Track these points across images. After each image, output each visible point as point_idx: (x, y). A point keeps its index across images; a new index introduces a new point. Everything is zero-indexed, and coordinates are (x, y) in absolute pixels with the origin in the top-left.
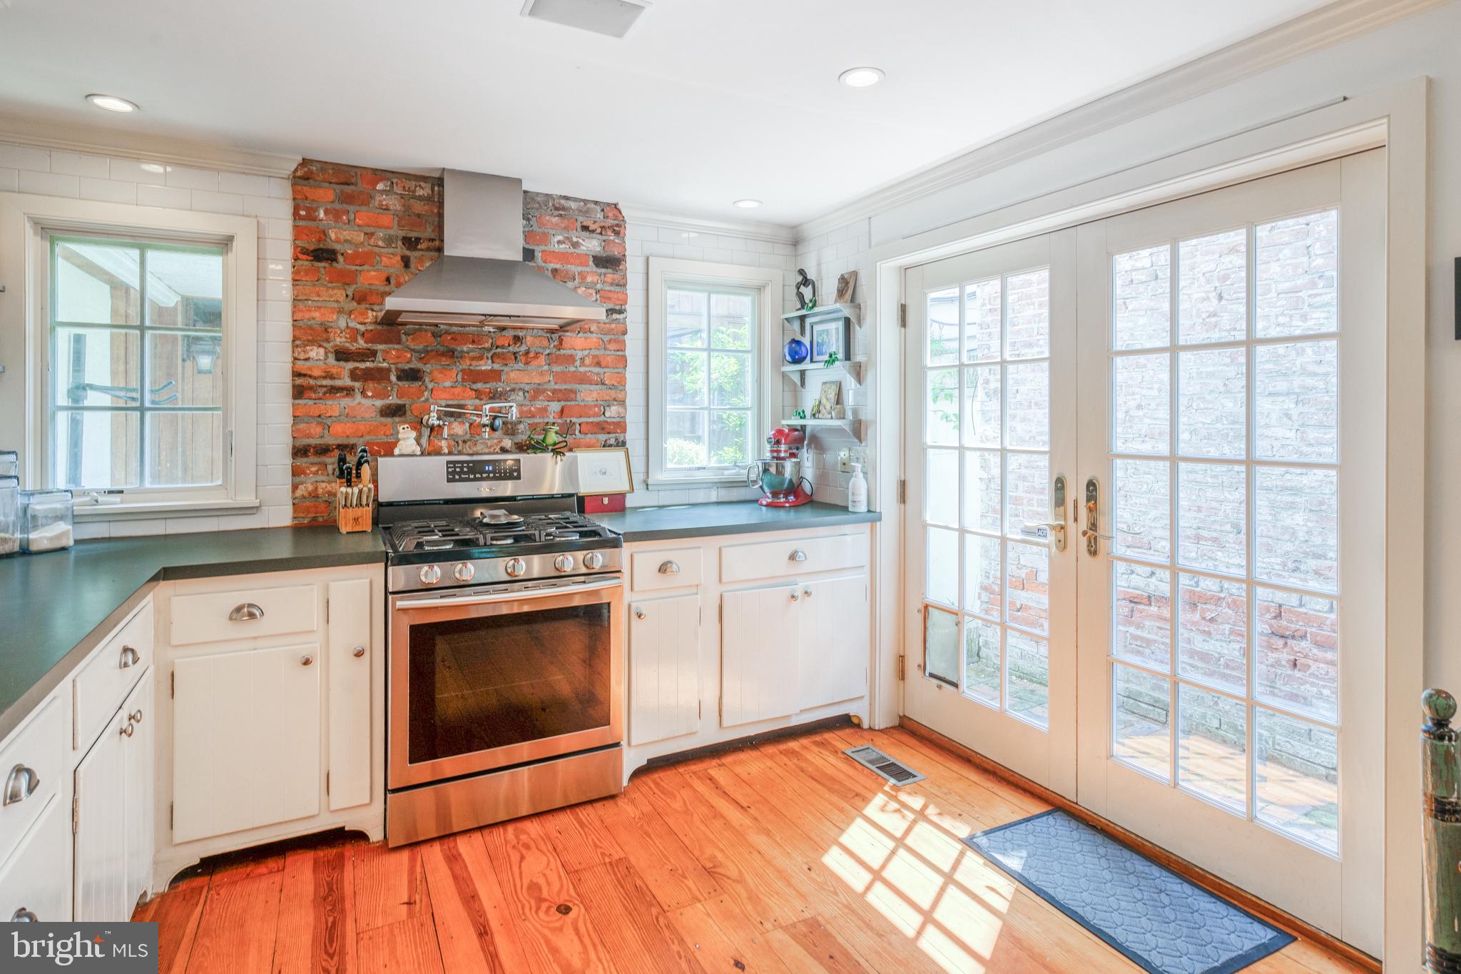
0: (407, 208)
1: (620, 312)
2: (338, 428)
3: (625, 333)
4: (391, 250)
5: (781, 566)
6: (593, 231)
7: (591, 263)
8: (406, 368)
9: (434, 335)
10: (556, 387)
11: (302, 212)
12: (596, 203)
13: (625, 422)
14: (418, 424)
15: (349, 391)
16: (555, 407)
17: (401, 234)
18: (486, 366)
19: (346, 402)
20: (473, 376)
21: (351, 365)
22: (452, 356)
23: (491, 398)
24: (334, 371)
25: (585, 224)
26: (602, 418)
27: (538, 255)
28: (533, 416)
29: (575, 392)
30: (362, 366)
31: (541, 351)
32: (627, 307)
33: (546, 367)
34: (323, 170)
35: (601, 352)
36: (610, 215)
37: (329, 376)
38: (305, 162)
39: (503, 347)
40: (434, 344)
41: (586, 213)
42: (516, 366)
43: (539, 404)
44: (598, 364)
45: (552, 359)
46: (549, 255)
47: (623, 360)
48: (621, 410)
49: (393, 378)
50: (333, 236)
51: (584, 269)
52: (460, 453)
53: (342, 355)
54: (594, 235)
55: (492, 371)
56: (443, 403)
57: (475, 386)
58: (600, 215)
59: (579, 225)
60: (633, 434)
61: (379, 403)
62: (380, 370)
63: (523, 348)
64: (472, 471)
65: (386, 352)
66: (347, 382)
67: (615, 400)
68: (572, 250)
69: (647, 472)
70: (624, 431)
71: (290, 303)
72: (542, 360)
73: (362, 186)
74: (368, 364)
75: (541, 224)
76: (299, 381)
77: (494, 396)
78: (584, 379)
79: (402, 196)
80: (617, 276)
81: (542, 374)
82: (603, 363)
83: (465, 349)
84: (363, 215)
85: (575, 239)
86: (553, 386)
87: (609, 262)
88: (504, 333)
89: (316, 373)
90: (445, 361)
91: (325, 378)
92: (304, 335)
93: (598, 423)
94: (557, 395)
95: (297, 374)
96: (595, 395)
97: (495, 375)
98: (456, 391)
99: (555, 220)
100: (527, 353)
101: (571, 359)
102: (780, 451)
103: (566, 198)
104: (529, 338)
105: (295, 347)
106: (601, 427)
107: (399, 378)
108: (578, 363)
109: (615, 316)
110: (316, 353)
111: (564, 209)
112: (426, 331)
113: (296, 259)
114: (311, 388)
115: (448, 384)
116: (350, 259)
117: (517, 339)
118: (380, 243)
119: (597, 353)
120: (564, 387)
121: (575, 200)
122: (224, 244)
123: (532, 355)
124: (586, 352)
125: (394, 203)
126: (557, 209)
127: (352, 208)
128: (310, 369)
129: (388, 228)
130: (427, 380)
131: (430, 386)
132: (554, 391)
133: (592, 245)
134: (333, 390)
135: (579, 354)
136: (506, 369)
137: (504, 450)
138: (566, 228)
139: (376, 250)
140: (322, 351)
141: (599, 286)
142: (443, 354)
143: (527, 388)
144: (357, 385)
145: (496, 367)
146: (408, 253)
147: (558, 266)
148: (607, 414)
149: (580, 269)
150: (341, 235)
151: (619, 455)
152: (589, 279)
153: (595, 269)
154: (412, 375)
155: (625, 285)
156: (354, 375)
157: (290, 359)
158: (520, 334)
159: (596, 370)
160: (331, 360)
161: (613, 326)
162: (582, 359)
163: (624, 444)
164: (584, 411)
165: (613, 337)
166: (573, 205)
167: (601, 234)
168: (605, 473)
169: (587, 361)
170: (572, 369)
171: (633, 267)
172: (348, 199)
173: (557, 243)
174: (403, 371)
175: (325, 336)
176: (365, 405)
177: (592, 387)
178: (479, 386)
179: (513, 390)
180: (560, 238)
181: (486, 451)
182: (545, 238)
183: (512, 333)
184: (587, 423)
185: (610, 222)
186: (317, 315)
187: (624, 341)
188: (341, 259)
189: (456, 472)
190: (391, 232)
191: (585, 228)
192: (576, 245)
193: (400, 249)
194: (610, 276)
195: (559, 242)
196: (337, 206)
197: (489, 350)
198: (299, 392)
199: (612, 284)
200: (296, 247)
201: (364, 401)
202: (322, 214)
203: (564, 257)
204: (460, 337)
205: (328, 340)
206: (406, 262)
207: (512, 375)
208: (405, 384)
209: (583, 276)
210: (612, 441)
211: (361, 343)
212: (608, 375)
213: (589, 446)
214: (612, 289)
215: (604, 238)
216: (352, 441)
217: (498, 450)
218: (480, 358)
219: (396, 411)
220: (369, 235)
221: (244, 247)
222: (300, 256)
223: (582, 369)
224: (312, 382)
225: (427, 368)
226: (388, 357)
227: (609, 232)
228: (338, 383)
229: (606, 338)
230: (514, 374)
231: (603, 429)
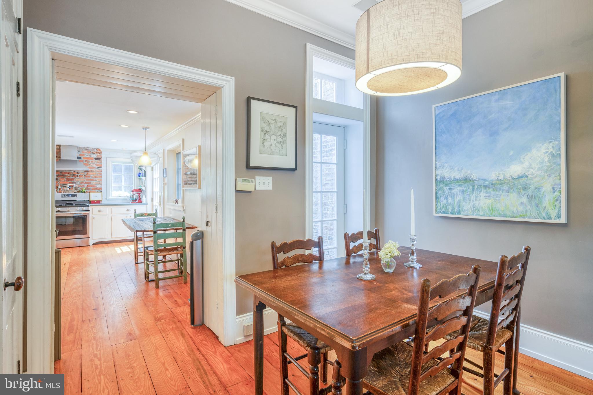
1: (101, 168)
5: (125, 212)
6: (94, 153)
7: (94, 159)
9: (60, 172)
10: (87, 181)
12: (95, 148)
14: (57, 188)
16: (86, 185)
18: (71, 178)
20: (68, 179)
22: (64, 176)
26: (96, 187)
27: (82, 158)
28: (81, 186)
29: (90, 182)
32: (102, 167)
35: (96, 175)
36: (98, 150)
39: (75, 174)
40: (60, 174)
41: (93, 150)
43: (83, 184)
44: (96, 177)
45: (85, 176)
46: (84, 158)
47: (101, 177)
48: (101, 186)
51: (92, 160)
56: (62, 184)
57: (69, 181)
58: (96, 151)
59: (91, 152)
60: (104, 190)
63: (79, 175)
64: (67, 195)
67: (99, 183)
68: (90, 157)
69: (107, 197)
70: (101, 189)
72: (83, 176)
75: (83, 153)
77: (73, 183)
78: (92, 180)
80: (100, 161)
81: (83, 179)
83: (67, 175)
85: (90, 155)
86: (85, 181)
87: (98, 159)
88: (75, 172)
90: (62, 177)
93: (95, 188)
94: (86, 183)
96: (95, 183)
97: (73, 179)
98: (65, 182)
99: (86, 152)
100: (80, 175)
101: (89, 176)
103: (89, 148)
104: (80, 173)
106: (96, 189)
109: (99, 169)
111: (88, 150)
115: (63, 181)
117: (78, 173)
120: (88, 181)
121: (90, 148)
124: (93, 175)
126: (86, 150)
131: (59, 181)
132: (86, 182)
133: (94, 156)
135: (91, 176)
136: (75, 178)
137: (75, 192)
138: (88, 153)
141: (96, 163)
142: (62, 176)
143: (80, 181)
145: (73, 178)
147: (86, 160)
148: (98, 186)
149: (91, 160)
151: (100, 193)
152: (94, 162)
153: (95, 160)
155: (102, 163)
158: (78, 172)
159: (95, 178)
162: (92, 176)
163: (101, 192)
164: (92, 186)
165: (99, 172)
166: (90, 149)
168: (96, 197)
169: (93, 177)
170: (90, 178)
171: (103, 160)
173: (86, 156)
177: (94, 181)
178: (70, 181)
179: (77, 182)
180: (87, 155)
181: (72, 192)
182: (83, 155)
183: (77, 172)
184: (93, 188)
185: (98, 152)
187: (101, 173)
189: (63, 196)
191: (93, 153)
194: (98, 161)
195: (87, 156)
197: (72, 175)
199: (99, 163)
203: (88, 158)
204: (66, 173)
209: (92, 162)
210: (99, 191)
212: (97, 179)
213: (94, 192)
214: (99, 164)
215: (97, 155)
218: (70, 176)
223: (92, 178)
225: (59, 178)
229: (97, 173)
230: (77, 179)
231: (97, 189)
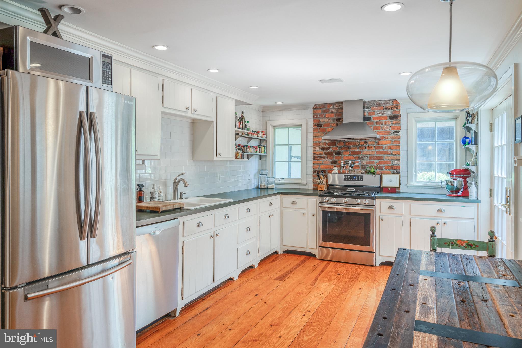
0: (337, 111)
1: (398, 132)
2: (322, 166)
3: (400, 138)
4: (333, 122)
5: (435, 213)
7: (388, 118)
8: (337, 151)
9: (344, 143)
10: (377, 155)
11: (315, 116)
12: (390, 100)
13: (400, 166)
14: (339, 166)
15: (324, 158)
16: (377, 161)
17: (336, 118)
18: (357, 150)
19: (324, 160)
20: (353, 153)
21: (325, 151)
22: (348, 148)
23: (358, 159)
24: (321, 153)
25: (386, 107)
26: (392, 165)
27: (372, 118)
28: (370, 164)
29: (383, 157)
30: (327, 151)
31: (372, 145)
32: (401, 131)
33: (374, 150)
34: (319, 106)
35: (392, 145)
36: (395, 103)
37: (320, 154)
38: (316, 105)
39: (362, 145)
40: (344, 145)
41: (386, 103)
42: (365, 150)
43: (372, 160)
44: (390, 148)
45: (376, 148)
46: (374, 118)
47: (399, 147)
48: (398, 162)
49: (334, 154)
50: (321, 121)
51: (386, 120)
52: (350, 173)
53: (323, 149)
54: (389, 110)
55: (359, 152)
56: (346, 160)
58: (391, 104)
59: (384, 108)
60: (403, 170)
61: (331, 160)
62: (331, 152)
63: (367, 145)
64: (350, 178)
65: (332, 148)
66: (324, 155)
67: (396, 159)
68: (382, 115)
69: (408, 182)
70: (399, 169)
71: (313, 138)
72: (373, 148)
73: (327, 108)
74: (328, 151)
75: (373, 110)
76: (314, 155)
77: (359, 158)
78: (386, 153)
79: (336, 109)
80: (397, 121)
81: (373, 152)
82: (392, 148)
83: (352, 146)
84: (327, 115)
85: (383, 112)
86: (376, 155)
87: (395, 117)
88: (362, 141)
89: (318, 153)
90: (346, 149)
91: (319, 154)
92: (316, 145)
93: (390, 166)
94: (378, 158)
95: (314, 154)
96: (389, 158)
97: (360, 153)
98: (349, 157)
99: (376, 108)
100: (369, 146)
101: (382, 147)
102: (453, 177)
103: (381, 101)
104: (369, 142)
105: (313, 147)
106: (392, 167)
107: (335, 154)
108: (384, 148)
109: (396, 134)
110: (317, 149)
111: (379, 104)
112: (342, 142)
113: (314, 127)
114: (316, 157)
115: (347, 155)
116: (325, 126)
117: (366, 143)
118: (331, 121)
119: (390, 145)
120: (379, 155)
121: (383, 101)
122: (301, 126)
123: (370, 147)
124: (386, 145)
125: (334, 111)
126: (377, 104)
127: (325, 114)
128: (316, 152)
129: (333, 117)
130: (342, 154)
131: (343, 156)
132: (376, 157)
133: (389, 113)
134: (321, 157)
135: (384, 146)
136: (362, 151)
137: (362, 173)
138: (380, 109)
139: (330, 123)
140: (319, 148)
141: (391, 125)
142: (346, 148)
143: (368, 156)
144: (326, 156)
145: (360, 150)
146: (337, 122)
147: (378, 121)
148: (393, 163)
149: (385, 121)
150: (323, 120)
151: (397, 176)
152: (388, 123)
153: (389, 120)
154: (338, 153)
155: (400, 124)
156: (325, 154)
157: (313, 150)
158: (366, 141)
159: (390, 150)
160: (321, 150)
161: (395, 137)
162: (385, 147)
163: (399, 173)
164: (386, 162)
165: (395, 140)
166: (382, 102)
167: (391, 109)
168: (391, 181)
169: (387, 148)
170: (382, 150)
171: (403, 119)
172: (324, 112)
173: (377, 114)
174: (336, 152)
175: (319, 144)
176: (328, 161)
177: (389, 155)
178: (355, 156)
179: (364, 157)
180: (378, 112)
181: (357, 173)
182: (374, 113)
183: (364, 141)
184: (387, 166)
185: (395, 105)
186: (318, 140)
187: (399, 142)
188: (323, 126)
189: (346, 178)
190: (334, 118)
191: (386, 108)
192: (383, 114)
193: (336, 122)
194: (394, 121)
195: (378, 114)
196: (322, 114)
197: (358, 146)
198: (314, 158)
199: (395, 124)
200: (314, 124)
201: (327, 160)
202: (319, 116)
203: (379, 118)
204: (351, 143)
205: (320, 146)
206: (337, 125)
207: (364, 152)
208: (337, 156)
209: (385, 123)
210: (395, 172)
211: (327, 146)
212: (393, 151)
213: (388, 173)
214: (395, 125)
215: (393, 110)
216: (325, 170)
217: (360, 173)
218: (355, 148)
219: (334, 162)
220: (329, 119)
221: (304, 126)
222: (315, 126)
223: (385, 150)
224: (317, 156)
225: (342, 151)
226: (333, 149)
227: (394, 108)
228: (322, 156)
229: (393, 140)
230: (365, 152)
231: (392, 168)
